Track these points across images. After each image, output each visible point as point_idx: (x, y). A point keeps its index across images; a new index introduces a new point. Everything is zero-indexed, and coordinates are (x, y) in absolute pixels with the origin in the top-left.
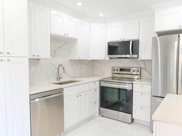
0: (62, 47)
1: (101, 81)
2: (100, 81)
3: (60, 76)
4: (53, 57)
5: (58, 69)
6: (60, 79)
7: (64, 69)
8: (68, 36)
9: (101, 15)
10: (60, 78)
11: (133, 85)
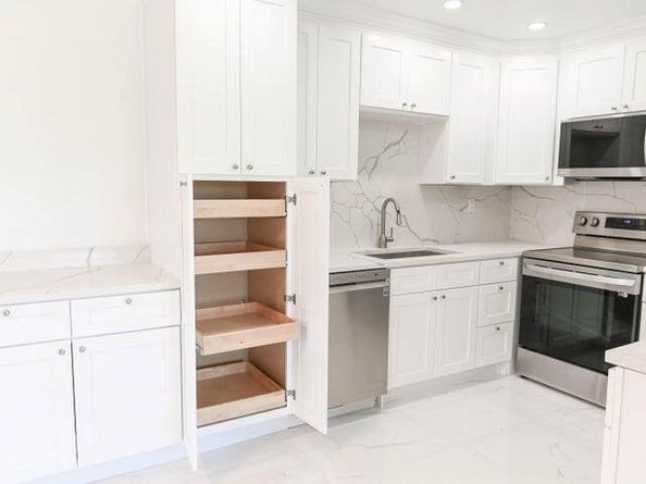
0: (398, 143)
1: (525, 260)
2: (522, 258)
3: (388, 234)
4: (370, 175)
5: (383, 212)
6: (389, 244)
7: (398, 212)
8: (415, 110)
9: (537, 27)
10: (386, 240)
11: (642, 278)
